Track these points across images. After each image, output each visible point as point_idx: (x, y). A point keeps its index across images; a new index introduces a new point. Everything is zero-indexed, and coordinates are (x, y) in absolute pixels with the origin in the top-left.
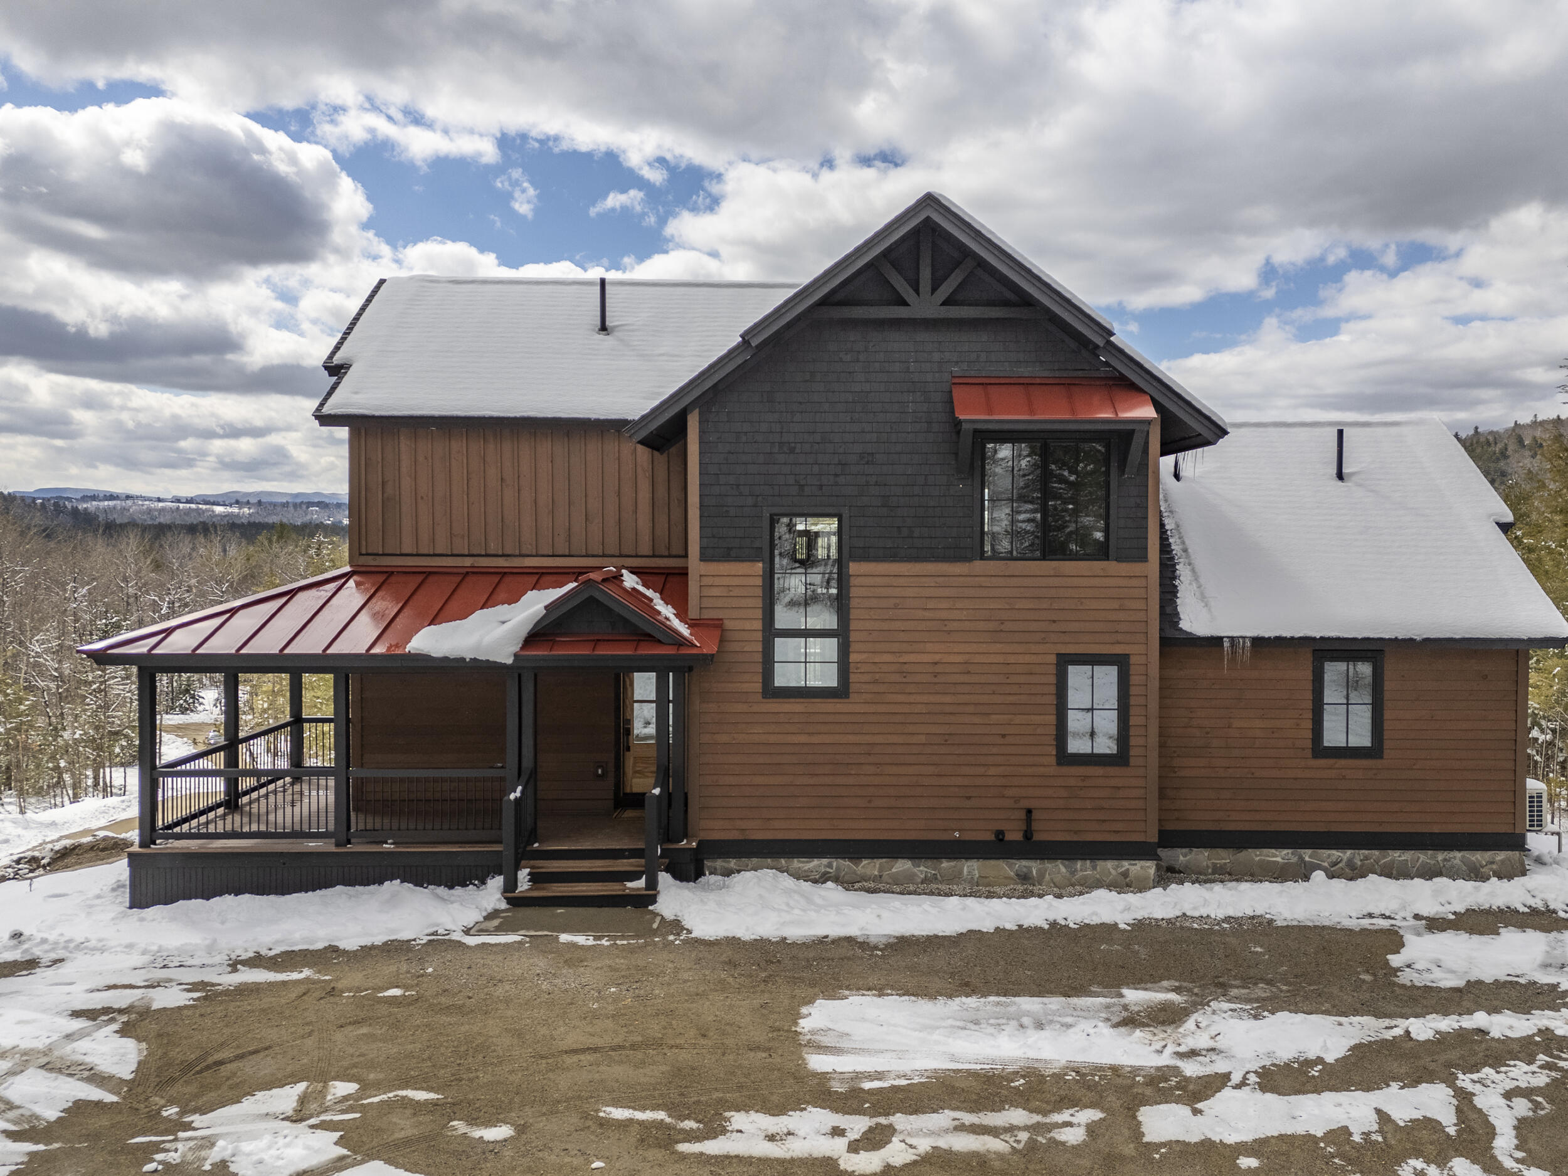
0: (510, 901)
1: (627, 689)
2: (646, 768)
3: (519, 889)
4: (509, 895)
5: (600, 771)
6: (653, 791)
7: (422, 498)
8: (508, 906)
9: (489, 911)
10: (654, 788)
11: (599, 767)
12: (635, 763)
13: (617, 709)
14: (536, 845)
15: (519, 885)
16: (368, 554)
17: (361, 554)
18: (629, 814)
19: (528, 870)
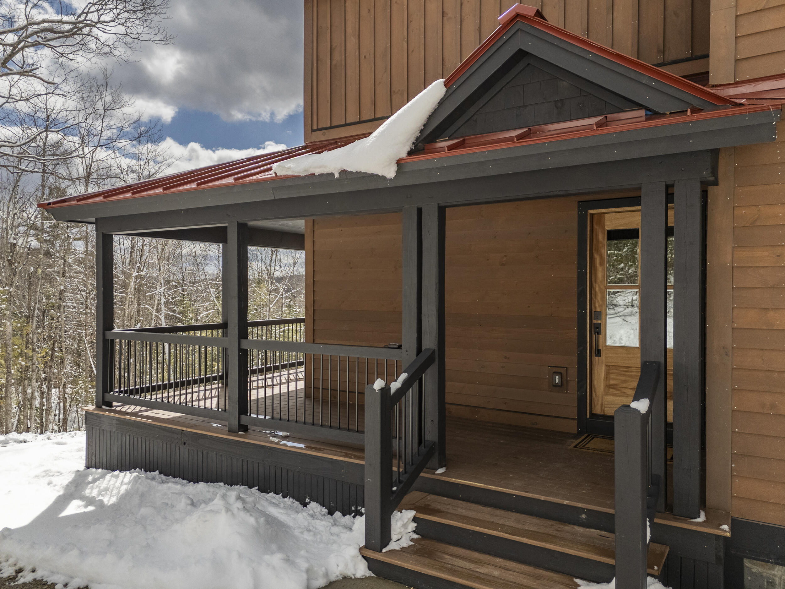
0: (372, 564)
1: (596, 269)
2: (625, 382)
3: (393, 546)
4: (371, 554)
5: (557, 379)
6: (634, 405)
7: (365, 57)
8: (369, 573)
9: (333, 578)
10: (636, 398)
11: (556, 373)
12: (608, 373)
13: (582, 295)
14: (440, 471)
15: (394, 537)
16: (318, 130)
17: (313, 131)
18: (597, 443)
19: (411, 514)
